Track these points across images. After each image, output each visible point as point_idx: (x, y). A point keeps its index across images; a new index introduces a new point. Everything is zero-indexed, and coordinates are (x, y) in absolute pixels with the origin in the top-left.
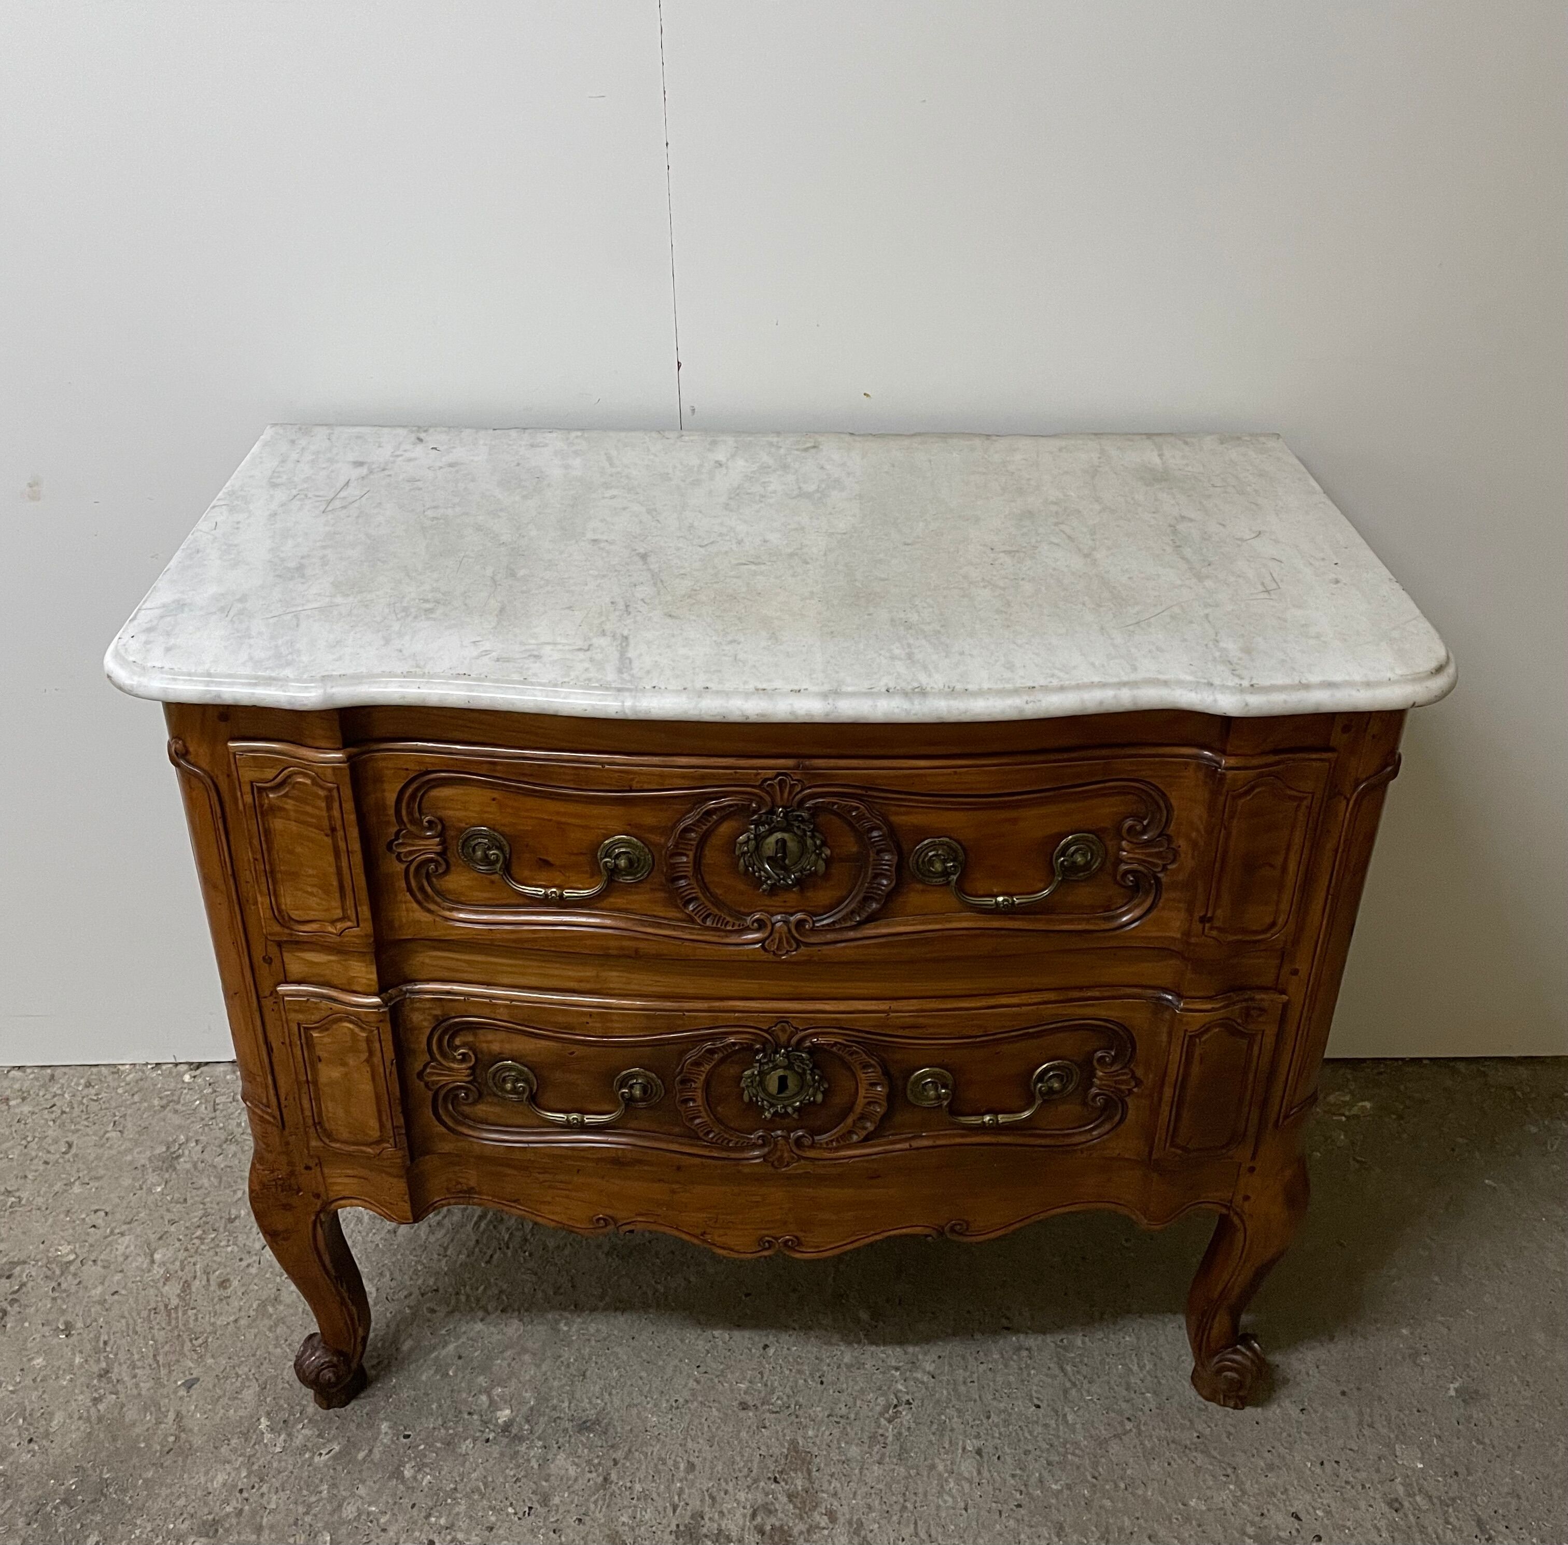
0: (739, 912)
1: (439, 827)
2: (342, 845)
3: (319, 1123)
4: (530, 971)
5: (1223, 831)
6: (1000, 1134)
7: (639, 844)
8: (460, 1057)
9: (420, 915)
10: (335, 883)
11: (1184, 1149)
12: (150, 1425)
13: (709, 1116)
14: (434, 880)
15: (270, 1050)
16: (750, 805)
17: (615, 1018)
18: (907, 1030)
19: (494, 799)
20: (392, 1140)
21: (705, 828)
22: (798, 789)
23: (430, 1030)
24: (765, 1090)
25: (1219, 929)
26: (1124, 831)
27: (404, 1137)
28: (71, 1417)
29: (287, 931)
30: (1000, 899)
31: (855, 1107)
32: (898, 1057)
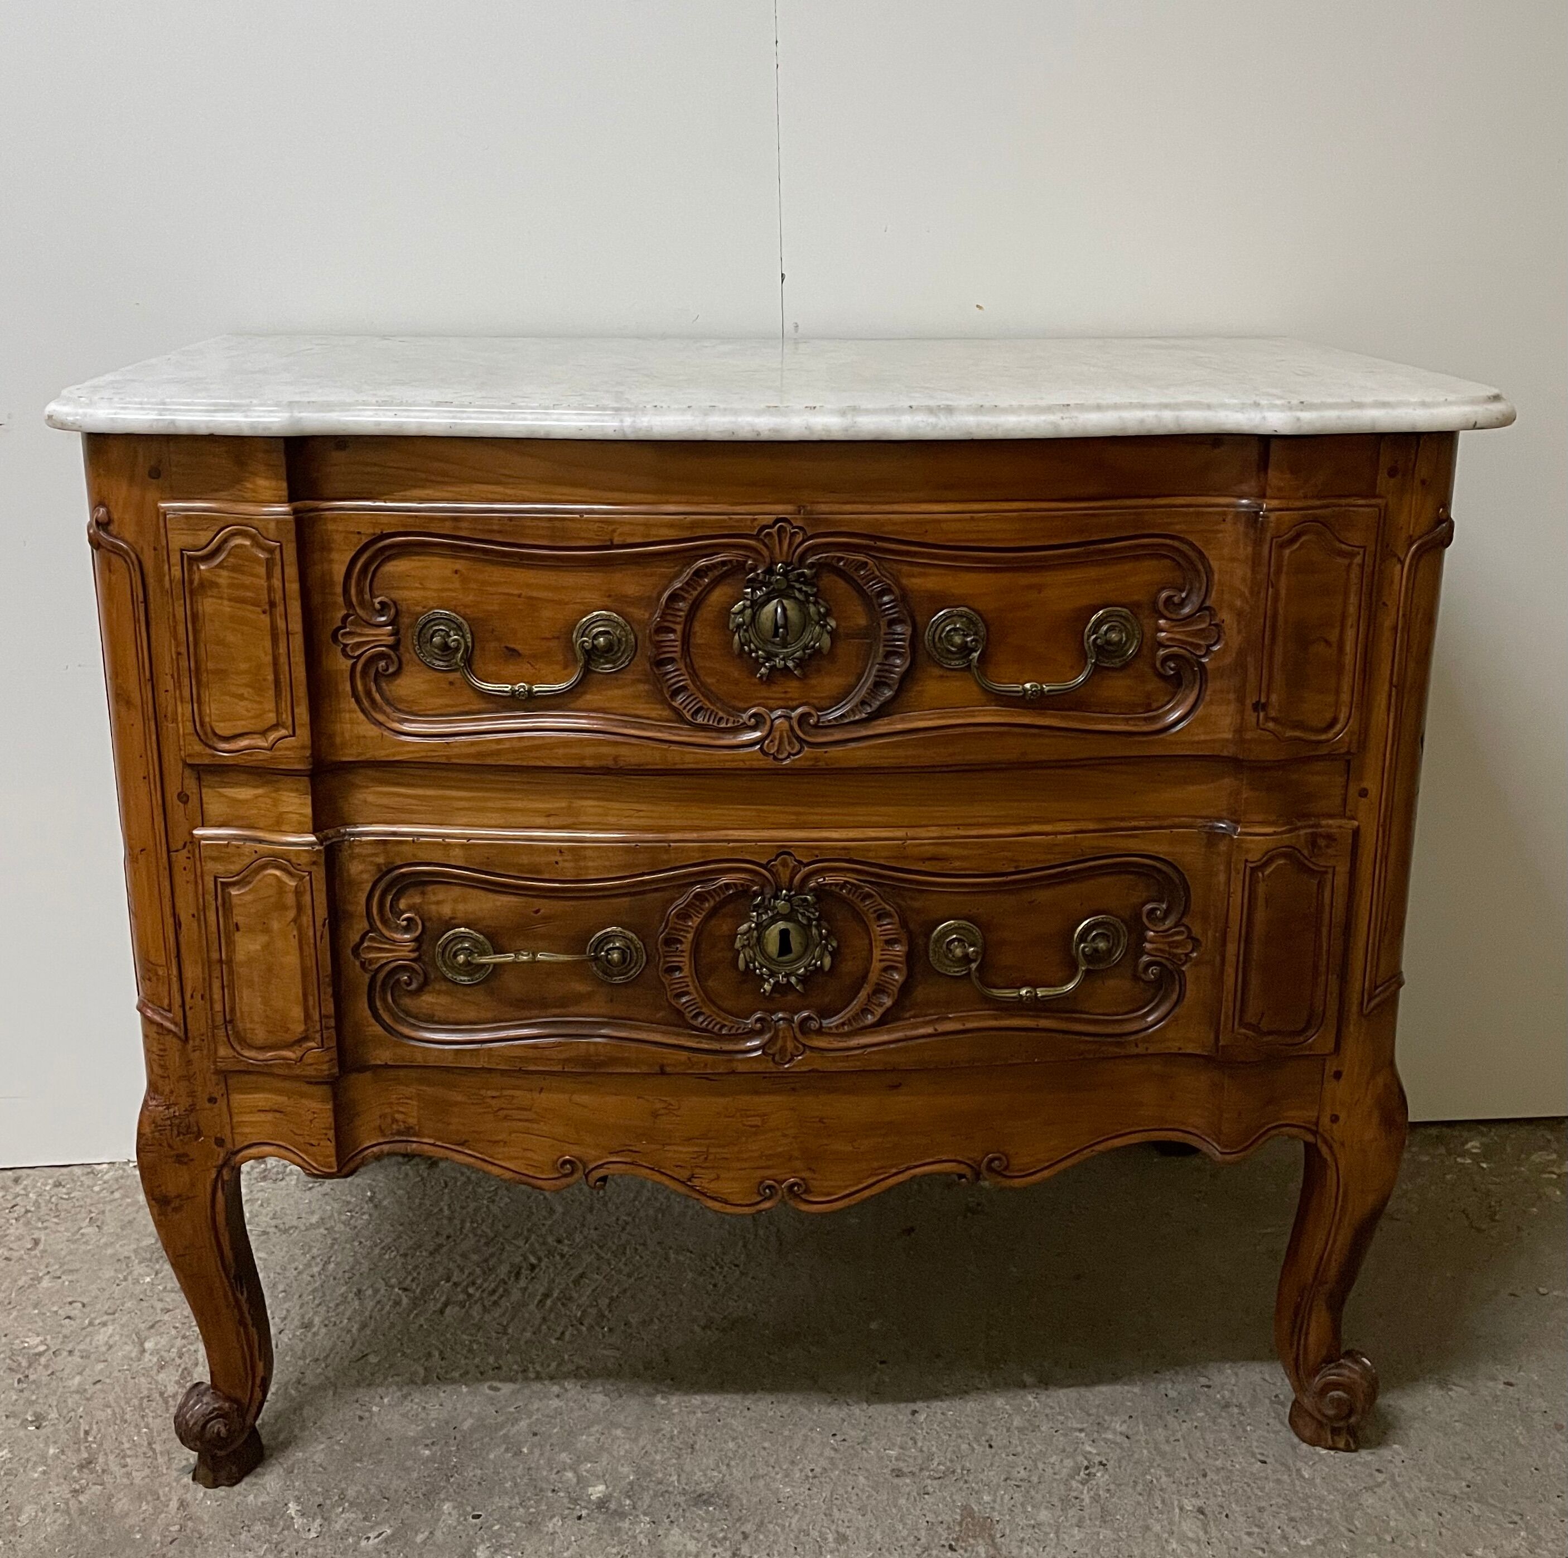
1: (393, 611)
2: (281, 624)
4: (491, 805)
7: (620, 620)
8: (404, 923)
9: (366, 728)
10: (271, 677)
12: (147, 1515)
16: (747, 562)
17: (589, 852)
18: (927, 863)
19: (457, 572)
25: (1277, 721)
26: (1162, 607)
28: (44, 1510)
29: (209, 751)
30: (1028, 686)
31: (870, 975)
32: (916, 904)
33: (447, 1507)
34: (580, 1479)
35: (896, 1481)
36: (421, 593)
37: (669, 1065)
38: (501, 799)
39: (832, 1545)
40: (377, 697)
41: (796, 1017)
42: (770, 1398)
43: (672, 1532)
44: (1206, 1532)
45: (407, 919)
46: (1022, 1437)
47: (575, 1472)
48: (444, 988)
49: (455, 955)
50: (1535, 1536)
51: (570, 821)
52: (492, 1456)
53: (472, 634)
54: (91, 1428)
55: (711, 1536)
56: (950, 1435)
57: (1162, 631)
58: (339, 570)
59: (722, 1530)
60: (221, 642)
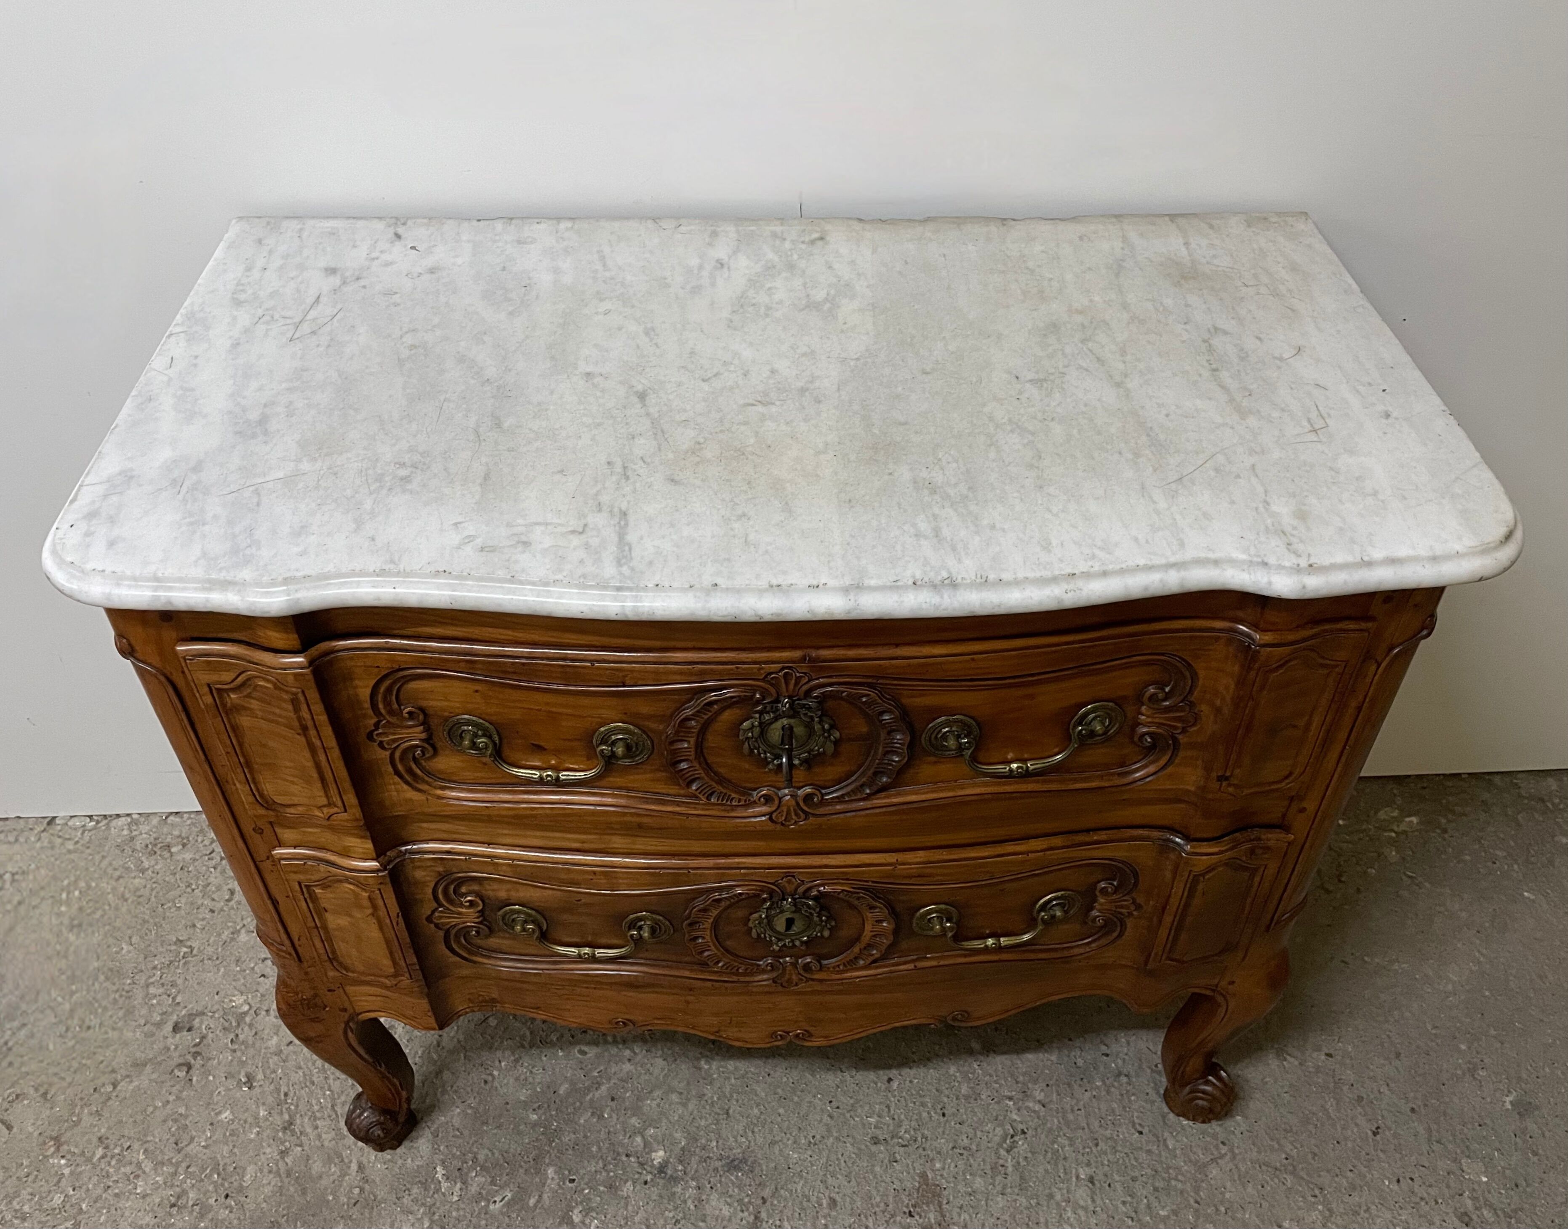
33: (550, 1171)
34: (646, 1144)
35: (874, 1148)
36: (446, 703)
39: (826, 1211)
40: (419, 772)
41: (800, 961)
42: (785, 1064)
43: (712, 1197)
44: (1093, 1201)
46: (967, 1105)
47: (643, 1137)
48: (507, 936)
50: (1329, 1210)
51: (601, 846)
52: (582, 1121)
53: (499, 734)
54: (289, 1090)
55: (740, 1201)
56: (914, 1103)
57: (1143, 715)
58: (364, 693)
59: (748, 1195)
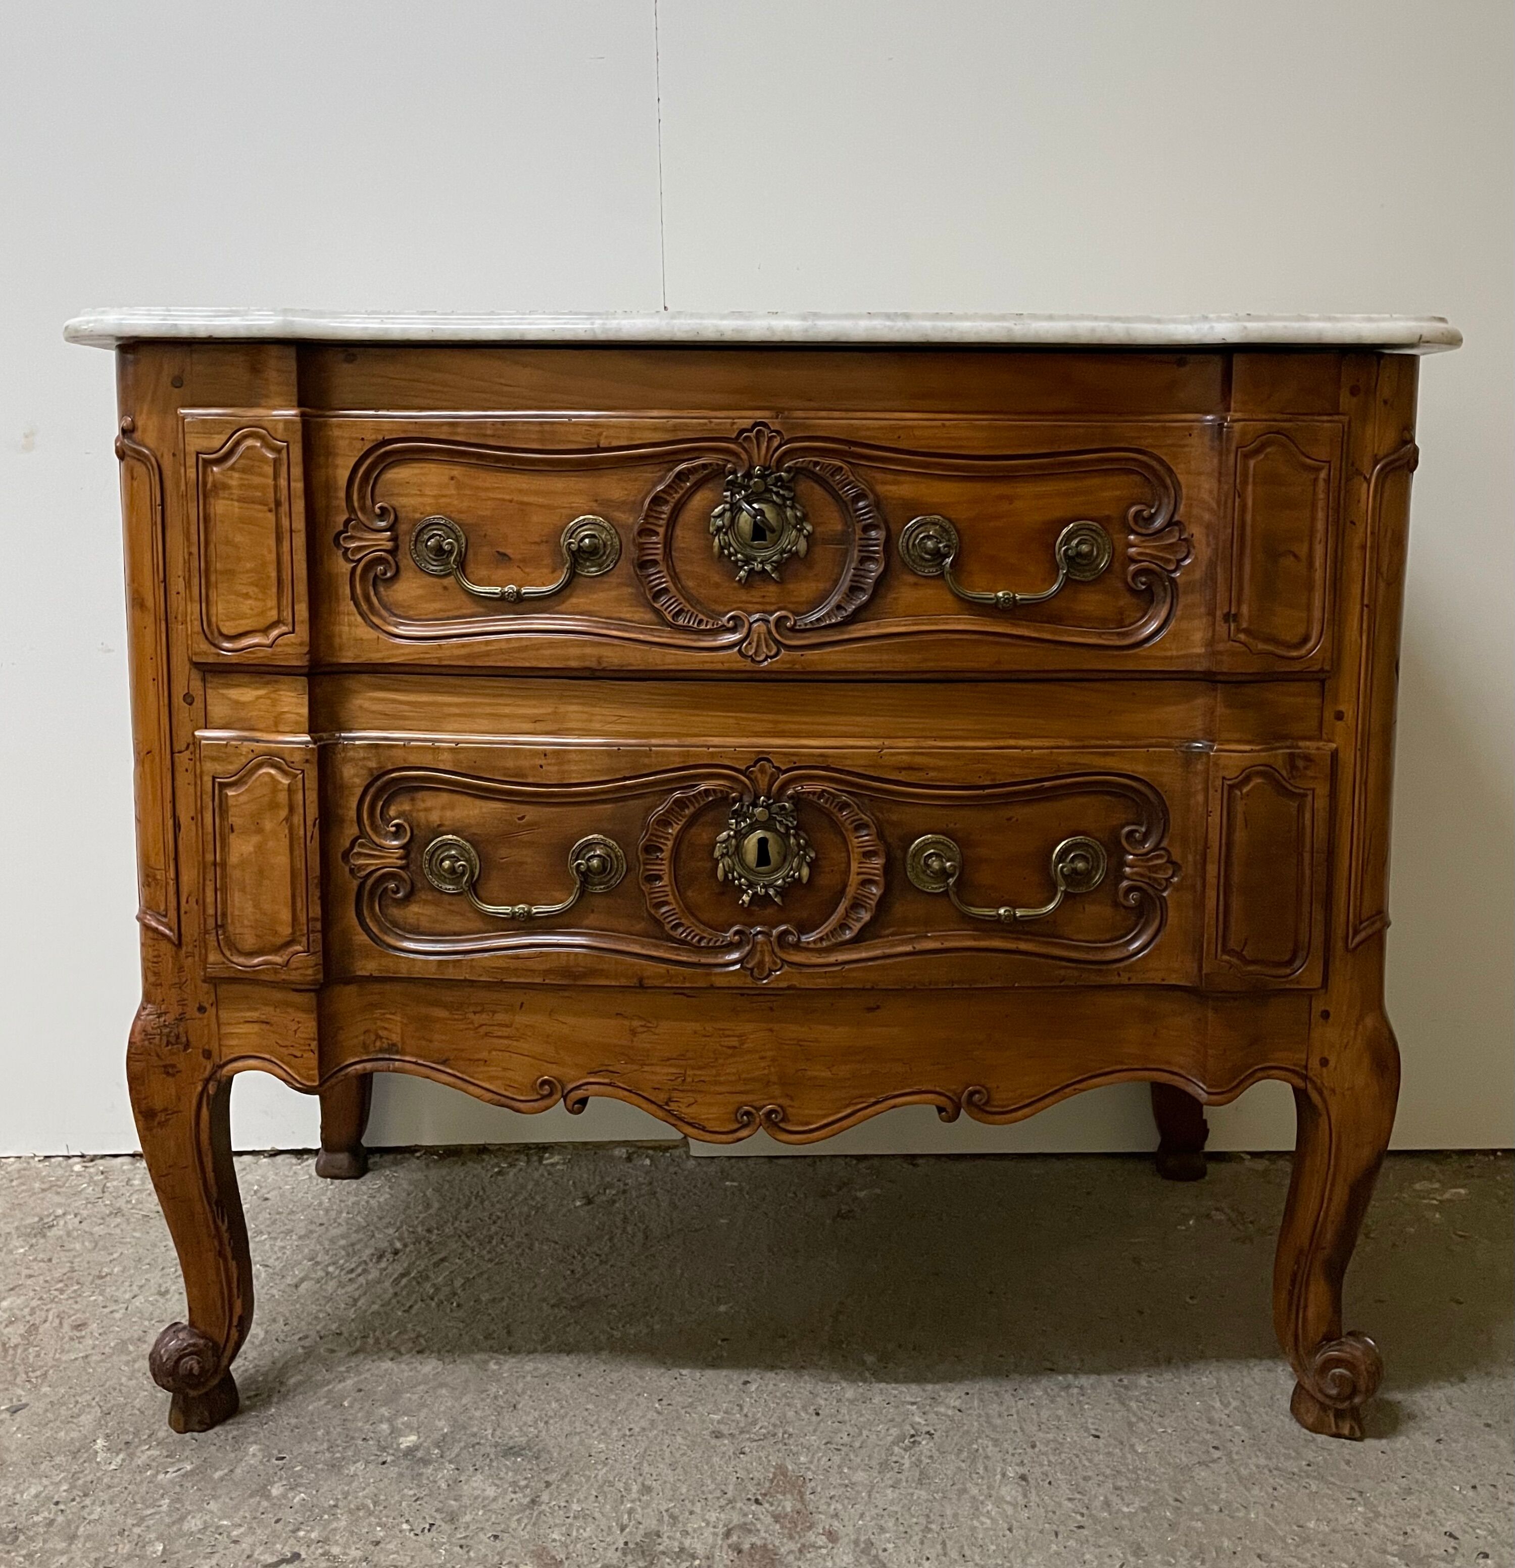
0: (713, 611)
1: (392, 517)
2: (285, 522)
3: (222, 926)
4: (479, 710)
5: (1237, 500)
6: (1019, 939)
7: (606, 524)
8: (393, 829)
9: (364, 632)
10: (274, 574)
11: (1239, 955)
13: (678, 903)
14: (382, 589)
15: (177, 826)
16: (725, 466)
17: (573, 756)
18: (903, 772)
19: (452, 478)
20: (304, 939)
21: (677, 496)
22: (776, 443)
23: (362, 789)
24: (742, 862)
25: (1247, 631)
26: (1131, 523)
27: (319, 935)
29: (214, 650)
30: (1000, 594)
31: (848, 889)
32: (894, 817)
33: (253, 1449)
34: (393, 1430)
35: (713, 1441)
36: (420, 499)
37: (648, 978)
38: (490, 705)
43: (474, 1478)
45: (396, 825)
47: (391, 1424)
48: (430, 898)
49: (442, 861)
51: (555, 727)
53: (465, 538)
57: (1133, 546)
58: (342, 475)
59: (526, 1478)
60: (228, 542)
